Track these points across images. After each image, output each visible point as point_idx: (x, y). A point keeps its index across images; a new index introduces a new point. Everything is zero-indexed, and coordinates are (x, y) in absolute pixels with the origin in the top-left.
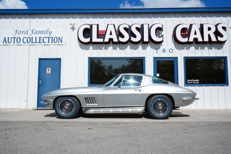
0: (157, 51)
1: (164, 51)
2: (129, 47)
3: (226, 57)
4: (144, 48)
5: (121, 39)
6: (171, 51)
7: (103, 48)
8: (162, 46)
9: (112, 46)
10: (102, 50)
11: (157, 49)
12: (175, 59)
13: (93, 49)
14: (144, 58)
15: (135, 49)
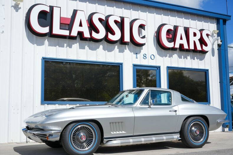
0: (137, 56)
1: (145, 56)
2: (101, 47)
3: (208, 70)
4: (121, 51)
5: (94, 35)
6: (153, 57)
7: (65, 45)
8: (142, 49)
9: (78, 43)
10: (64, 47)
11: (136, 54)
12: (157, 69)
13: (50, 45)
14: (122, 64)
15: (110, 50)
